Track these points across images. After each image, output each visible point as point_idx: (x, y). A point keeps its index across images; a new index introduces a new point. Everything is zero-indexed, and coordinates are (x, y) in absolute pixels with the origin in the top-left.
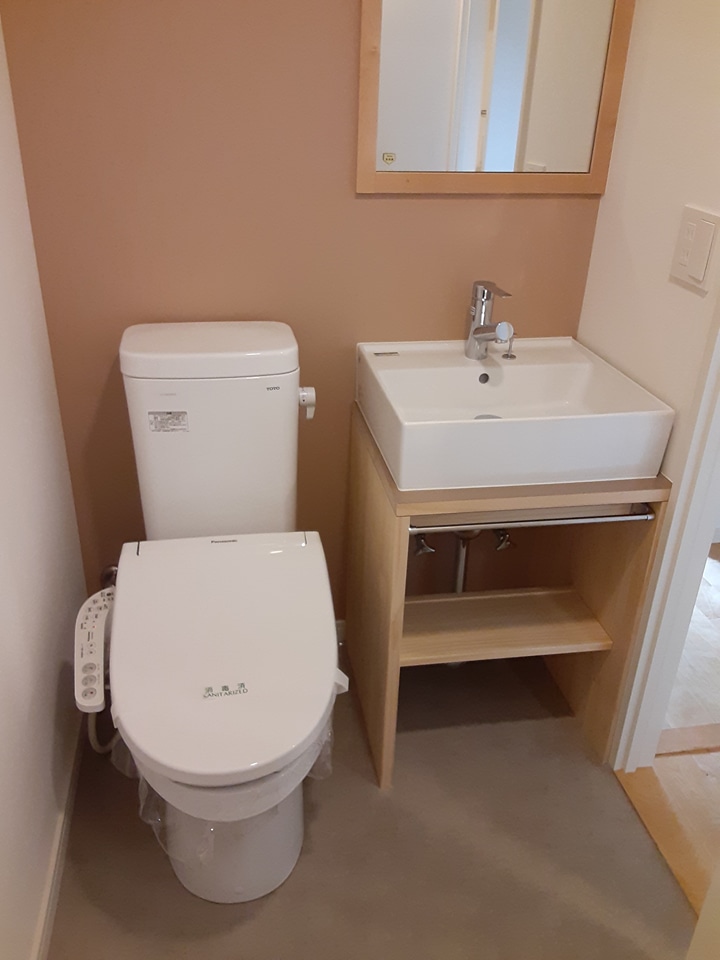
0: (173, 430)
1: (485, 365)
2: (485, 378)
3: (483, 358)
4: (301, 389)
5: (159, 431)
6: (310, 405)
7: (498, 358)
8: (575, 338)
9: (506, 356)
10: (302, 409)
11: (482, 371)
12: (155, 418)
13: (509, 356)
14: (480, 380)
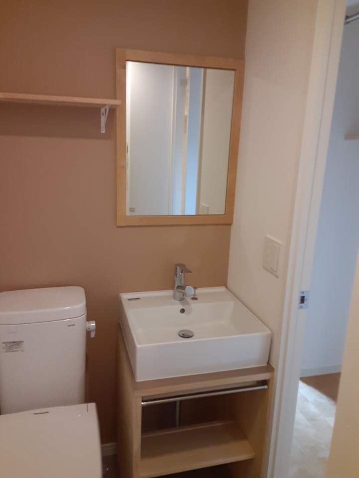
0: (16, 351)
1: (182, 304)
2: (183, 311)
3: (182, 300)
4: (88, 322)
5: (8, 352)
6: (92, 331)
7: (189, 299)
8: (226, 287)
9: (193, 299)
10: (88, 333)
11: (181, 307)
12: (6, 345)
13: (194, 298)
14: (181, 312)
